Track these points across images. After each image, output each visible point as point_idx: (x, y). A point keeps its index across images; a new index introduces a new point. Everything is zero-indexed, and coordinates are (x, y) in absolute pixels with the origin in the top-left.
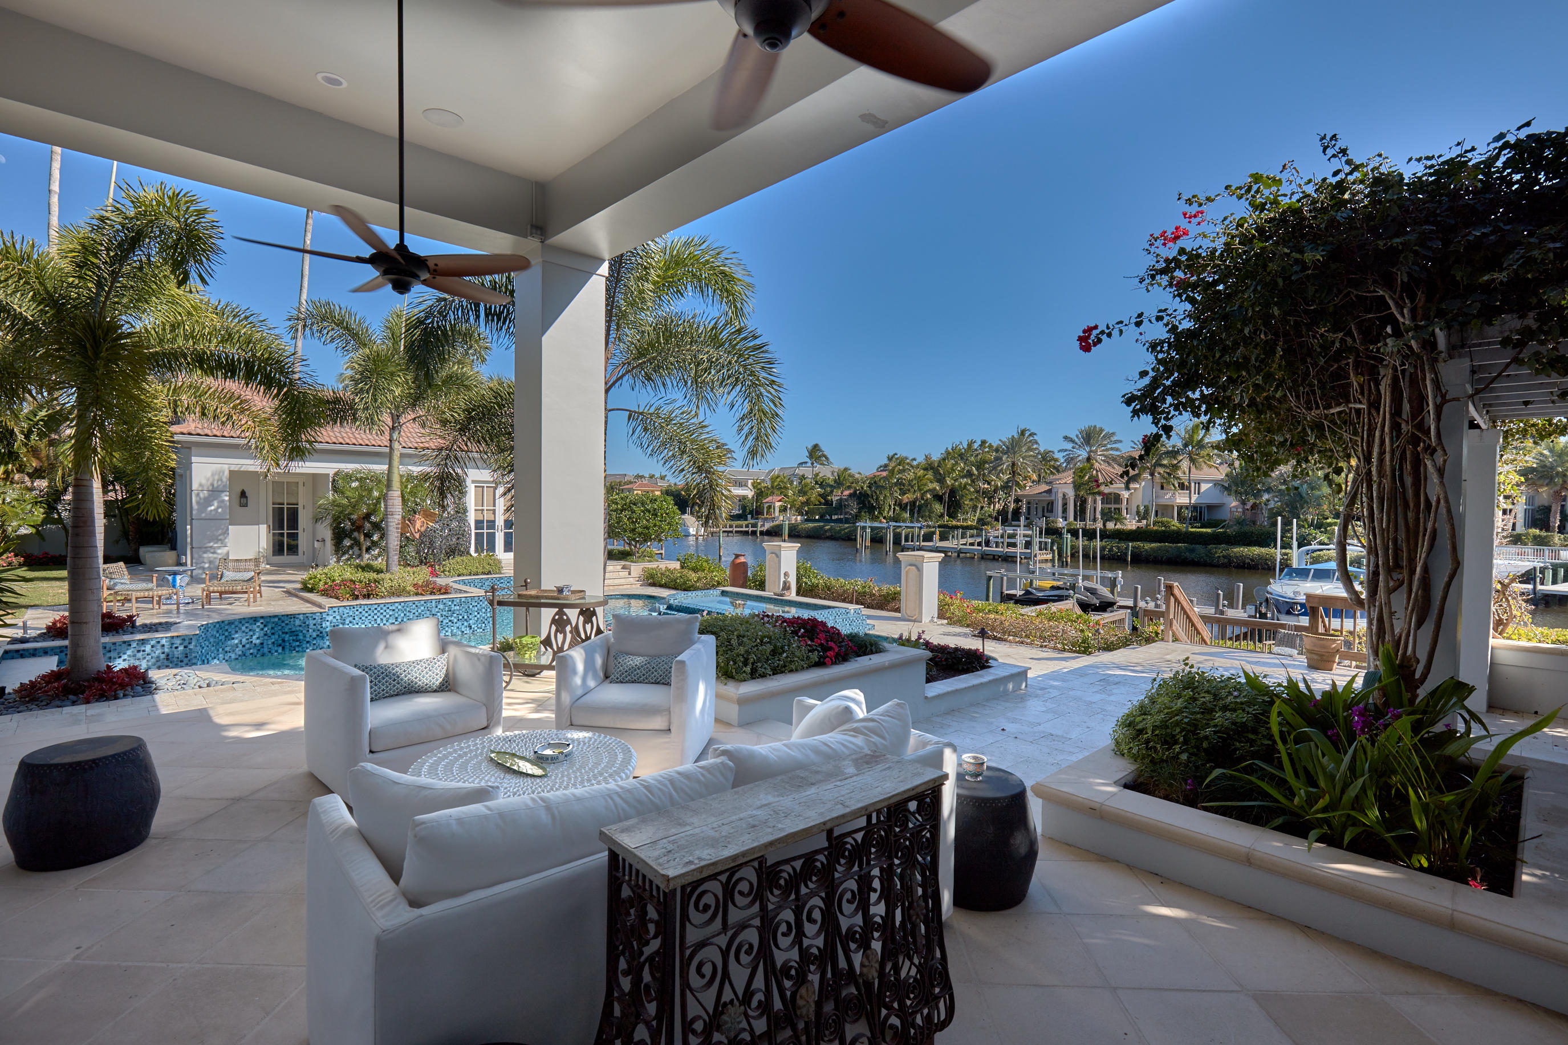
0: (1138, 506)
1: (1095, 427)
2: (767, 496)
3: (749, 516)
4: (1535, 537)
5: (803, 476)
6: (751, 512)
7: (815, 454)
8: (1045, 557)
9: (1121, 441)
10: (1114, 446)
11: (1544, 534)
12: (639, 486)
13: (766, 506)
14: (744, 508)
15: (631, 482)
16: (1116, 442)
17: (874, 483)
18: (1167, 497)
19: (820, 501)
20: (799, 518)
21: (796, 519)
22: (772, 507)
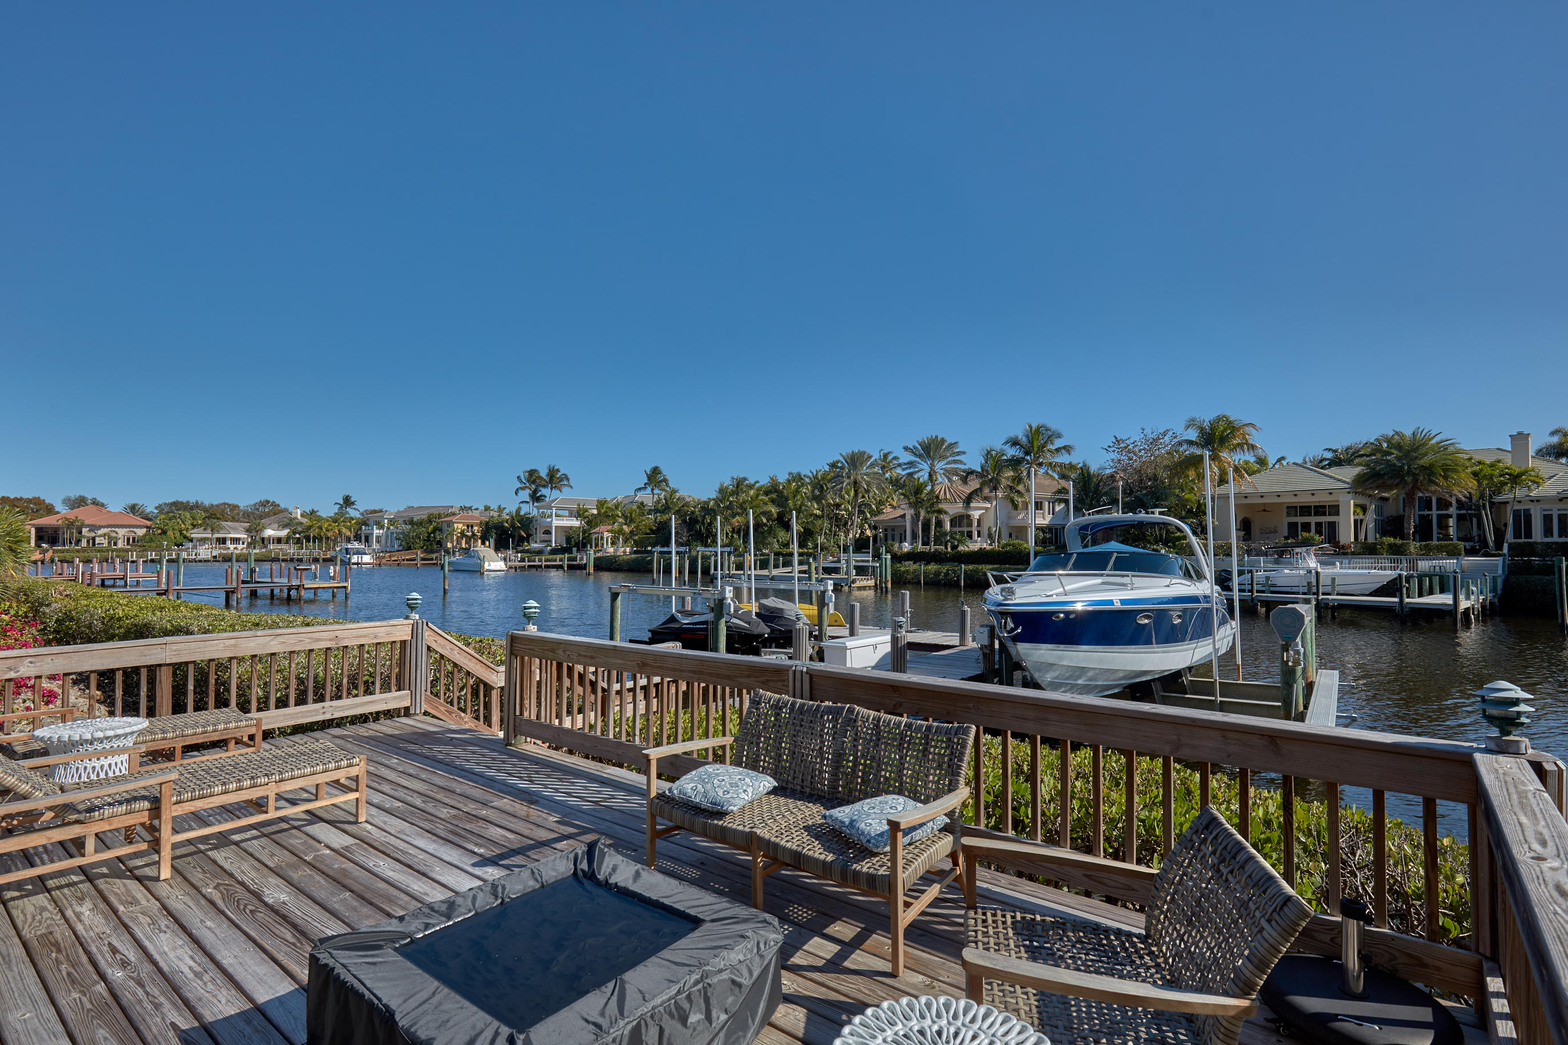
0: (989, 528)
1: (937, 437)
2: (596, 525)
3: (574, 549)
4: (1390, 546)
5: (642, 503)
6: (577, 545)
7: (655, 478)
8: (864, 583)
9: (964, 453)
10: (957, 458)
11: (1399, 541)
12: (460, 518)
13: (594, 537)
14: (568, 539)
15: (454, 514)
16: (959, 453)
17: (706, 509)
18: (1020, 517)
19: (651, 530)
20: (628, 550)
21: (624, 551)
22: (602, 538)
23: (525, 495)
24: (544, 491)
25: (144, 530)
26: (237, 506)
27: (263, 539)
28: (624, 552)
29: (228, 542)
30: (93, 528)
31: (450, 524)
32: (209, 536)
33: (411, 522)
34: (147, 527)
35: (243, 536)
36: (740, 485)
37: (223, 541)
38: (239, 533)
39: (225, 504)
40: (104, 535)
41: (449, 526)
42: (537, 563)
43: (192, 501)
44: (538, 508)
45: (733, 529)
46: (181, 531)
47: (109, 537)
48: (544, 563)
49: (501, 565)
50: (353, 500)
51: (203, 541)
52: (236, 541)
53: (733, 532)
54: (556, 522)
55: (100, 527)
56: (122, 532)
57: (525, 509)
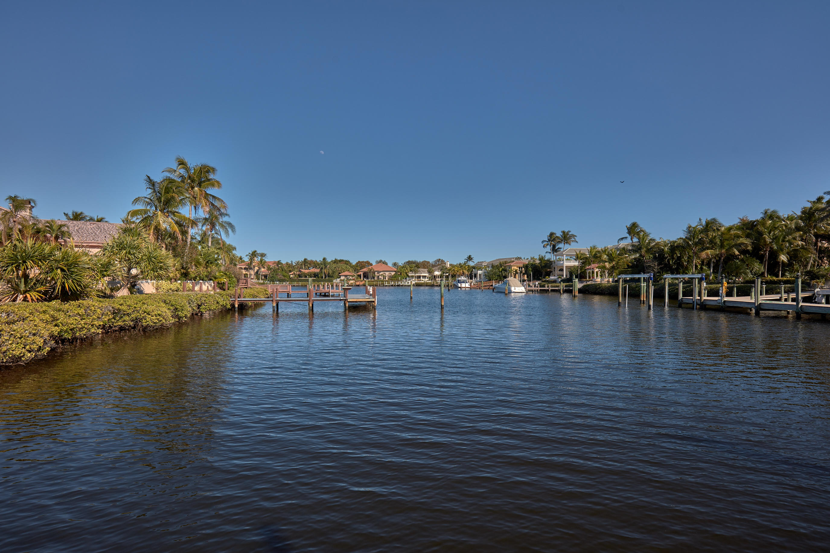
2: (589, 264)
5: (623, 248)
6: (577, 277)
7: (633, 229)
13: (588, 271)
19: (628, 265)
20: (611, 280)
21: (606, 281)
22: (593, 272)
23: (549, 249)
24: (561, 245)
25: (394, 273)
26: (429, 262)
27: (435, 276)
28: (608, 281)
29: (421, 278)
30: (379, 272)
31: (510, 267)
32: (414, 275)
33: (493, 266)
34: (395, 271)
35: (427, 275)
36: (710, 225)
37: (419, 277)
38: (425, 273)
39: (425, 261)
40: (381, 275)
41: (510, 268)
42: (546, 288)
43: (414, 260)
44: (556, 256)
45: (703, 262)
46: (406, 273)
47: (383, 276)
48: (550, 288)
49: (522, 289)
50: (472, 257)
51: (412, 277)
52: (424, 277)
53: (702, 264)
54: (566, 264)
55: (381, 272)
56: (387, 273)
57: (548, 257)
